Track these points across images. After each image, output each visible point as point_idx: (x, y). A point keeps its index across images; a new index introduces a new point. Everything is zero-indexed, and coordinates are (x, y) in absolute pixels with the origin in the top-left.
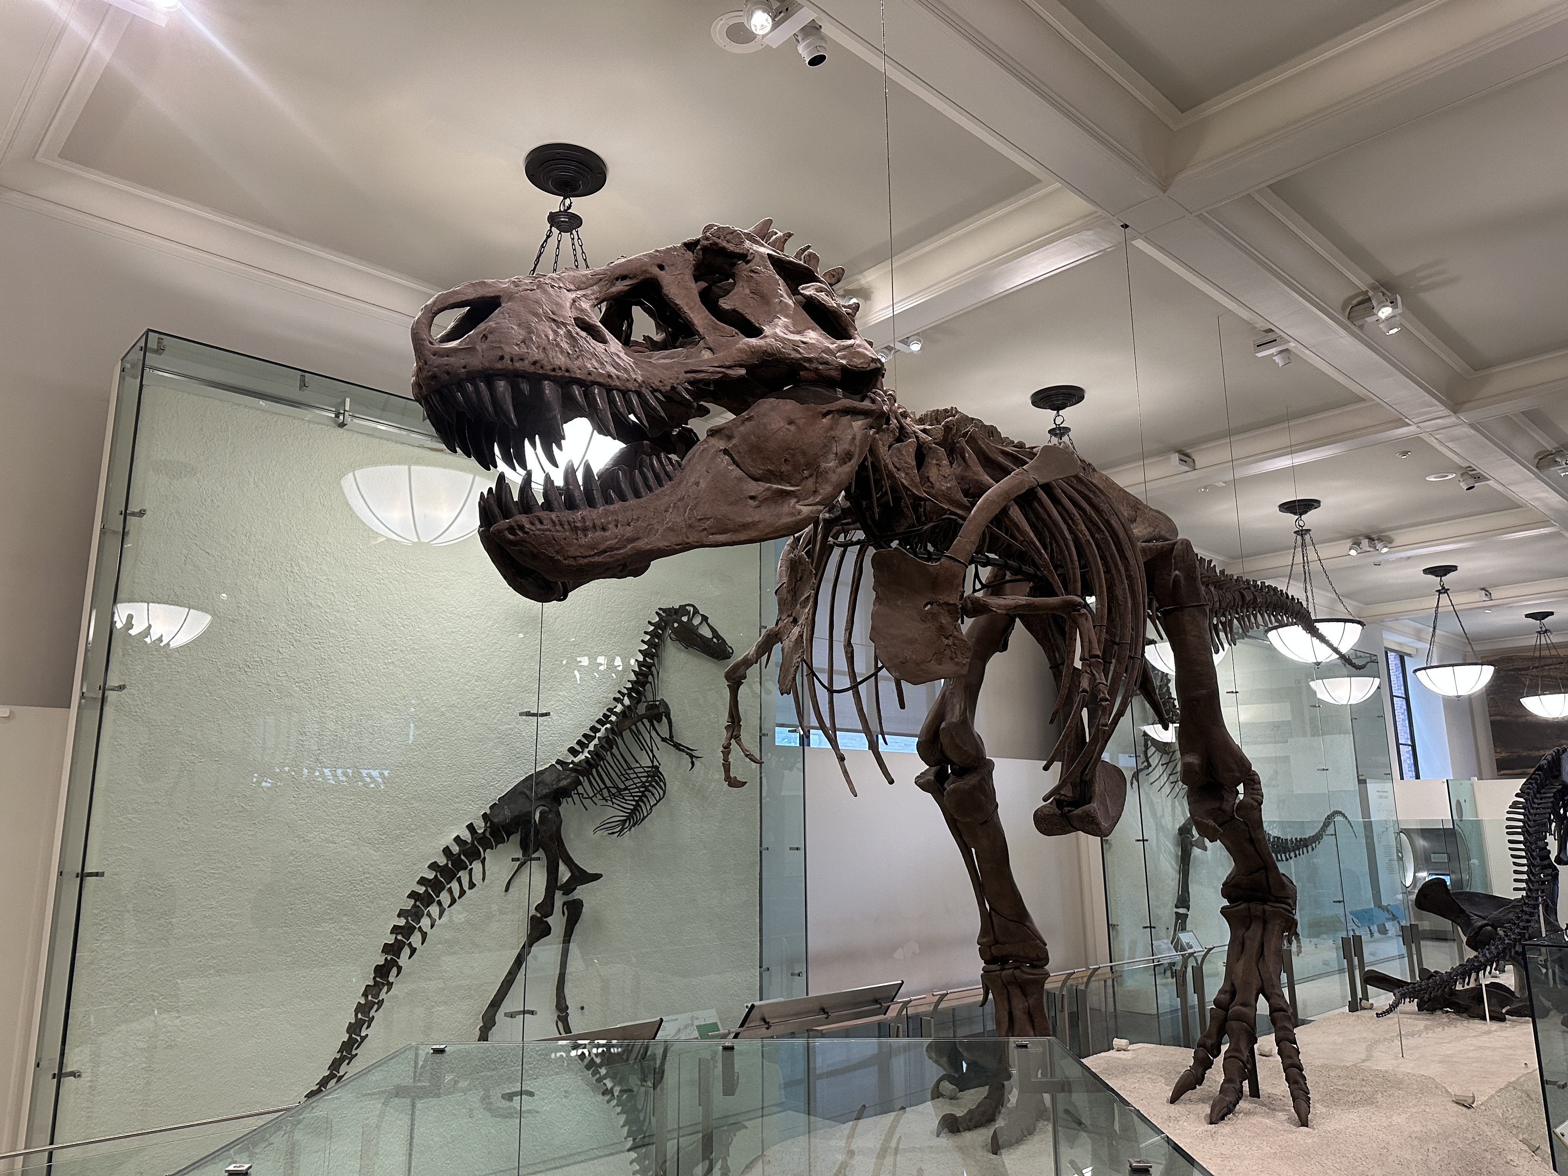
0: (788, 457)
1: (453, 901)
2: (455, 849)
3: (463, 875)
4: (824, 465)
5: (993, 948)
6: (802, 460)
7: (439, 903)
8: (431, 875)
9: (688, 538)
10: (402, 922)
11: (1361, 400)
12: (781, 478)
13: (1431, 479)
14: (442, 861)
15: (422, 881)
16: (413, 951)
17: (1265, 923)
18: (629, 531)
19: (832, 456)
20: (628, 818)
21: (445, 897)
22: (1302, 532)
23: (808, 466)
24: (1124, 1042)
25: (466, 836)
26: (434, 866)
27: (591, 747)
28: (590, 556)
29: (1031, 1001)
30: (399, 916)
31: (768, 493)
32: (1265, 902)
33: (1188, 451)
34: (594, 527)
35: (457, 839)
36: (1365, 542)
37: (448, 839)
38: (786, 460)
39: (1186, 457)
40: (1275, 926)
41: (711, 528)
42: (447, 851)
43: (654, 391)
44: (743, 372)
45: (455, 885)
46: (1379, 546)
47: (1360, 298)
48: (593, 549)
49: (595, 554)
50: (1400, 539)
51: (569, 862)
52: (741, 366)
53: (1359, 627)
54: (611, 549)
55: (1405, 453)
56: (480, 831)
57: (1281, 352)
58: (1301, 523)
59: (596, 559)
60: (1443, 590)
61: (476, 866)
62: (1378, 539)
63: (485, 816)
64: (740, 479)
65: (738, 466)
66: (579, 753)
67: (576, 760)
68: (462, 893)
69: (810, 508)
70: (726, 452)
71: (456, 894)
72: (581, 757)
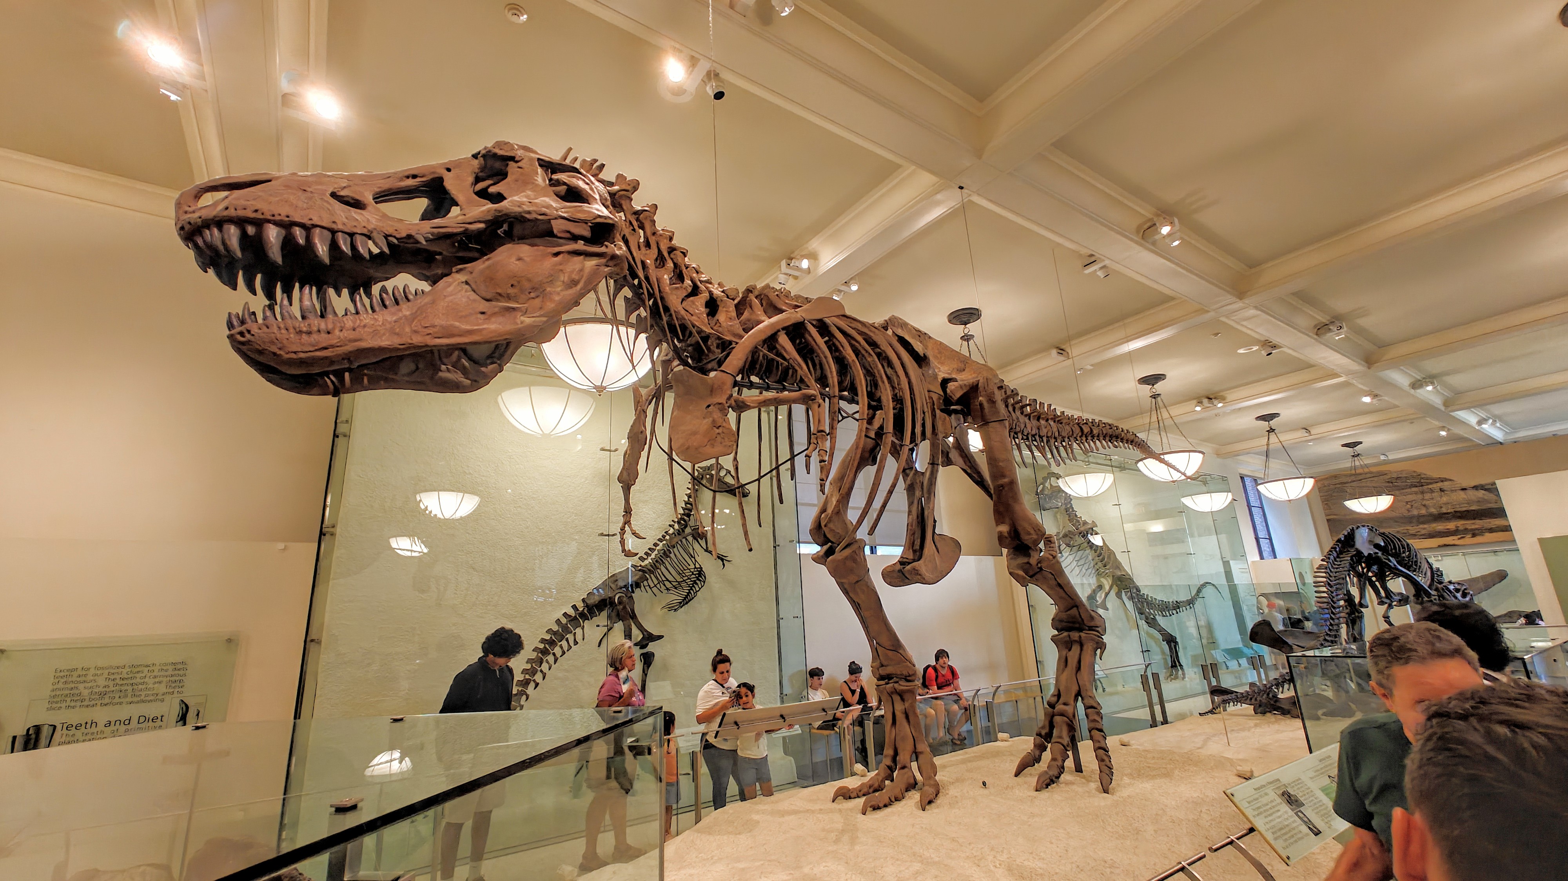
0: (515, 283)
1: (564, 653)
2: (564, 621)
3: (570, 637)
4: (548, 289)
5: (880, 669)
6: (527, 285)
7: (554, 654)
8: (548, 637)
9: (412, 339)
10: (529, 666)
11: (1172, 299)
12: (509, 298)
13: (1241, 351)
14: (555, 628)
15: (543, 641)
16: (537, 685)
17: (1082, 645)
18: (352, 335)
19: (560, 283)
20: (683, 600)
21: (557, 650)
22: (1155, 396)
23: (534, 289)
24: (1005, 735)
25: (572, 612)
26: (549, 631)
27: (653, 556)
28: (310, 351)
29: (907, 704)
30: (527, 662)
31: (496, 310)
32: (1080, 630)
33: (1063, 347)
34: (319, 331)
35: (565, 614)
36: (1205, 401)
37: (559, 615)
38: (512, 286)
39: (1061, 351)
40: (1088, 647)
41: (436, 333)
42: (558, 622)
43: (386, 237)
44: (482, 226)
45: (564, 643)
46: (1215, 402)
47: (1149, 224)
48: (313, 346)
49: (316, 350)
50: (1230, 396)
51: (640, 627)
52: (480, 222)
53: (1201, 455)
54: (332, 346)
55: (1216, 334)
56: (581, 609)
57: (1101, 268)
58: (1154, 390)
59: (318, 354)
60: (1271, 430)
61: (579, 631)
62: (1215, 398)
63: (583, 600)
64: (474, 301)
65: (474, 291)
66: (645, 559)
67: (643, 564)
68: (570, 647)
69: (533, 319)
70: (467, 283)
71: (565, 648)
72: (646, 562)
